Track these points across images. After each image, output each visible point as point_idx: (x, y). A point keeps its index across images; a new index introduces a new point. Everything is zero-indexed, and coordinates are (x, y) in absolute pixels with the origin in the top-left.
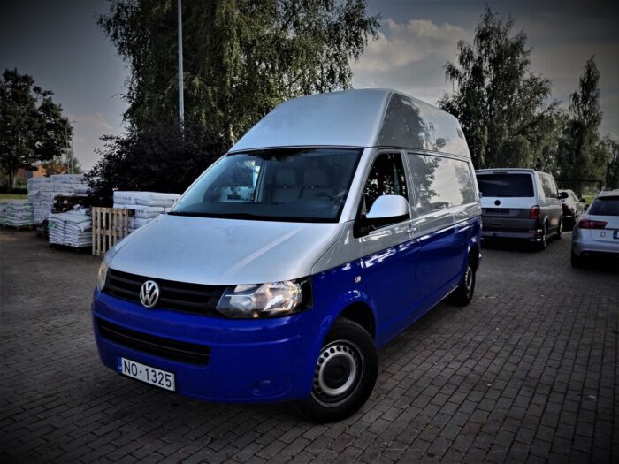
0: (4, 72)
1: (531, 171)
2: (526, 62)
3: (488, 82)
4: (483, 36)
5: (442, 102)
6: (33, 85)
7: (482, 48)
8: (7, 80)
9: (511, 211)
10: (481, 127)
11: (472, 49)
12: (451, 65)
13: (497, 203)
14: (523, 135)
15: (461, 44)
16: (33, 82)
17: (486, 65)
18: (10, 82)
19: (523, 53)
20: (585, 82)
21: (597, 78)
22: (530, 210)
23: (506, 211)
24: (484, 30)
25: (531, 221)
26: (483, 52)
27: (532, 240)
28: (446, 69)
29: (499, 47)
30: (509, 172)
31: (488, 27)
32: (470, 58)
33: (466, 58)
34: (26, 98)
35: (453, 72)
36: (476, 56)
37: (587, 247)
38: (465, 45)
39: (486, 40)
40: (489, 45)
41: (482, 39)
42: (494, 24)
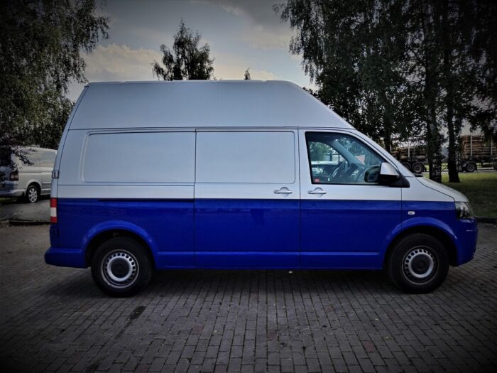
2: (211, 69)
4: (180, 44)
7: (179, 53)
11: (171, 53)
12: (156, 64)
15: (163, 47)
17: (183, 67)
19: (208, 61)
24: (180, 40)
26: (180, 57)
28: (153, 67)
29: (191, 55)
31: (182, 37)
32: (171, 60)
33: (168, 60)
35: (159, 70)
36: (175, 59)
38: (167, 49)
39: (182, 48)
40: (184, 52)
41: (179, 47)
42: (186, 36)
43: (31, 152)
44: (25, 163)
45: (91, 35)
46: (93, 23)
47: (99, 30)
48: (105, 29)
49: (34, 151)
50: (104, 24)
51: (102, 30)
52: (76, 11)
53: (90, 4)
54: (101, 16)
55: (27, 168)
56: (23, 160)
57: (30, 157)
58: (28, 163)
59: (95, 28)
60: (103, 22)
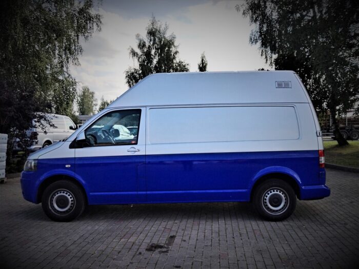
2: (176, 53)
3: (155, 61)
4: (152, 33)
5: (128, 72)
7: (151, 40)
11: (145, 40)
12: (132, 49)
15: (138, 36)
17: (153, 51)
19: (175, 47)
20: (201, 66)
21: (206, 64)
24: (152, 30)
26: (152, 43)
28: (129, 51)
29: (161, 41)
31: (153, 28)
32: (144, 45)
33: (142, 45)
35: (134, 54)
36: (147, 45)
38: (141, 37)
39: (153, 36)
40: (155, 40)
41: (151, 35)
42: (157, 27)
43: (54, 118)
44: (51, 126)
45: (89, 27)
46: (90, 18)
47: (95, 24)
48: (99, 24)
49: (56, 117)
50: (99, 19)
51: (97, 24)
52: (78, 9)
53: (89, 4)
54: (97, 13)
55: (52, 129)
56: (49, 124)
57: (54, 122)
58: (53, 126)
59: (91, 22)
60: (98, 17)
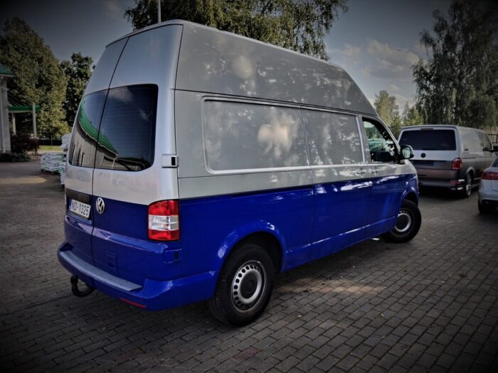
0: (72, 55)
1: (455, 128)
3: (459, 48)
5: (416, 67)
6: (93, 64)
7: (455, 17)
8: (74, 61)
9: (435, 164)
10: (450, 88)
11: (446, 19)
12: (426, 34)
13: (423, 155)
14: (489, 95)
15: (436, 13)
16: (92, 62)
17: (459, 33)
18: (76, 62)
22: (453, 162)
23: (430, 162)
25: (452, 173)
26: (456, 21)
27: (453, 189)
28: (421, 37)
30: (435, 129)
32: (444, 26)
33: (440, 26)
34: (87, 74)
35: (427, 40)
37: (487, 197)
